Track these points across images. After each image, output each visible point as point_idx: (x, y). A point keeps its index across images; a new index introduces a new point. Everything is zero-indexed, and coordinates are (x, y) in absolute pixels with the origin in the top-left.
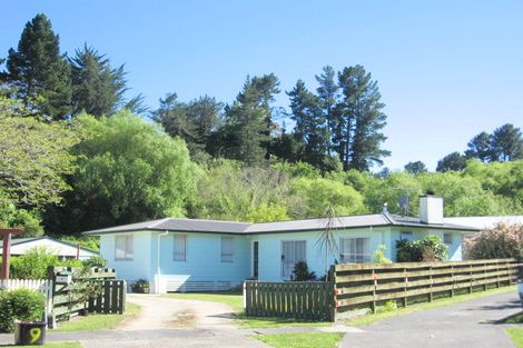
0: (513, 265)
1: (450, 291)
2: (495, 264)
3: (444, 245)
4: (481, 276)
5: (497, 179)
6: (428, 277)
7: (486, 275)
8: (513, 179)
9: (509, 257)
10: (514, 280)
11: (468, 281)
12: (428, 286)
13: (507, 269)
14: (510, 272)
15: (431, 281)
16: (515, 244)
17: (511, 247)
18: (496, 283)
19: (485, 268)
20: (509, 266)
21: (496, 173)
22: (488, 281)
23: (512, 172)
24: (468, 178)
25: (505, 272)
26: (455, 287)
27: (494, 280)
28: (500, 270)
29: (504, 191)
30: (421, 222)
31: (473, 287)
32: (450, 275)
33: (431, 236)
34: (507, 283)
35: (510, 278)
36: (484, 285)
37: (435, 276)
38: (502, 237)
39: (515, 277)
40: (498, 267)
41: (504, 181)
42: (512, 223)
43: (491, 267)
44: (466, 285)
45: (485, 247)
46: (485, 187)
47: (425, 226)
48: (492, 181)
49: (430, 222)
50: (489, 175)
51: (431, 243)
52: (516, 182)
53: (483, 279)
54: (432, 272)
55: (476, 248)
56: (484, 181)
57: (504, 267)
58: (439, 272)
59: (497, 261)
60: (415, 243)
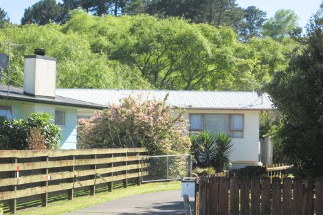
0: (145, 157)
1: (69, 191)
2: (123, 155)
3: (56, 127)
4: (108, 170)
5: (111, 38)
6: (43, 171)
7: (113, 170)
8: (133, 40)
9: (139, 146)
10: (145, 178)
11: (91, 177)
12: (42, 184)
13: (136, 162)
14: (140, 166)
15: (47, 177)
16: (148, 128)
17: (141, 132)
18: (124, 181)
19: (112, 160)
20: (139, 158)
21: (110, 31)
22: (115, 178)
23: (132, 31)
24: (73, 35)
25: (135, 167)
26: (77, 185)
27: (122, 177)
28: (130, 163)
29: (121, 55)
30: (25, 94)
31: (97, 186)
32: (70, 169)
33: (39, 112)
34: (136, 182)
35: (140, 174)
36: (109, 184)
37: (52, 170)
38: (131, 118)
39: (146, 174)
40: (127, 159)
41: (121, 42)
42: (144, 100)
43: (119, 159)
44: (90, 183)
45: (107, 131)
46: (96, 48)
47: (30, 99)
48: (104, 41)
49: (37, 93)
50: (101, 32)
51: (39, 123)
52: (137, 45)
53: (109, 175)
54: (49, 165)
55: (95, 132)
56: (94, 40)
57: (133, 159)
58: (57, 164)
59: (126, 150)
60: (16, 122)
